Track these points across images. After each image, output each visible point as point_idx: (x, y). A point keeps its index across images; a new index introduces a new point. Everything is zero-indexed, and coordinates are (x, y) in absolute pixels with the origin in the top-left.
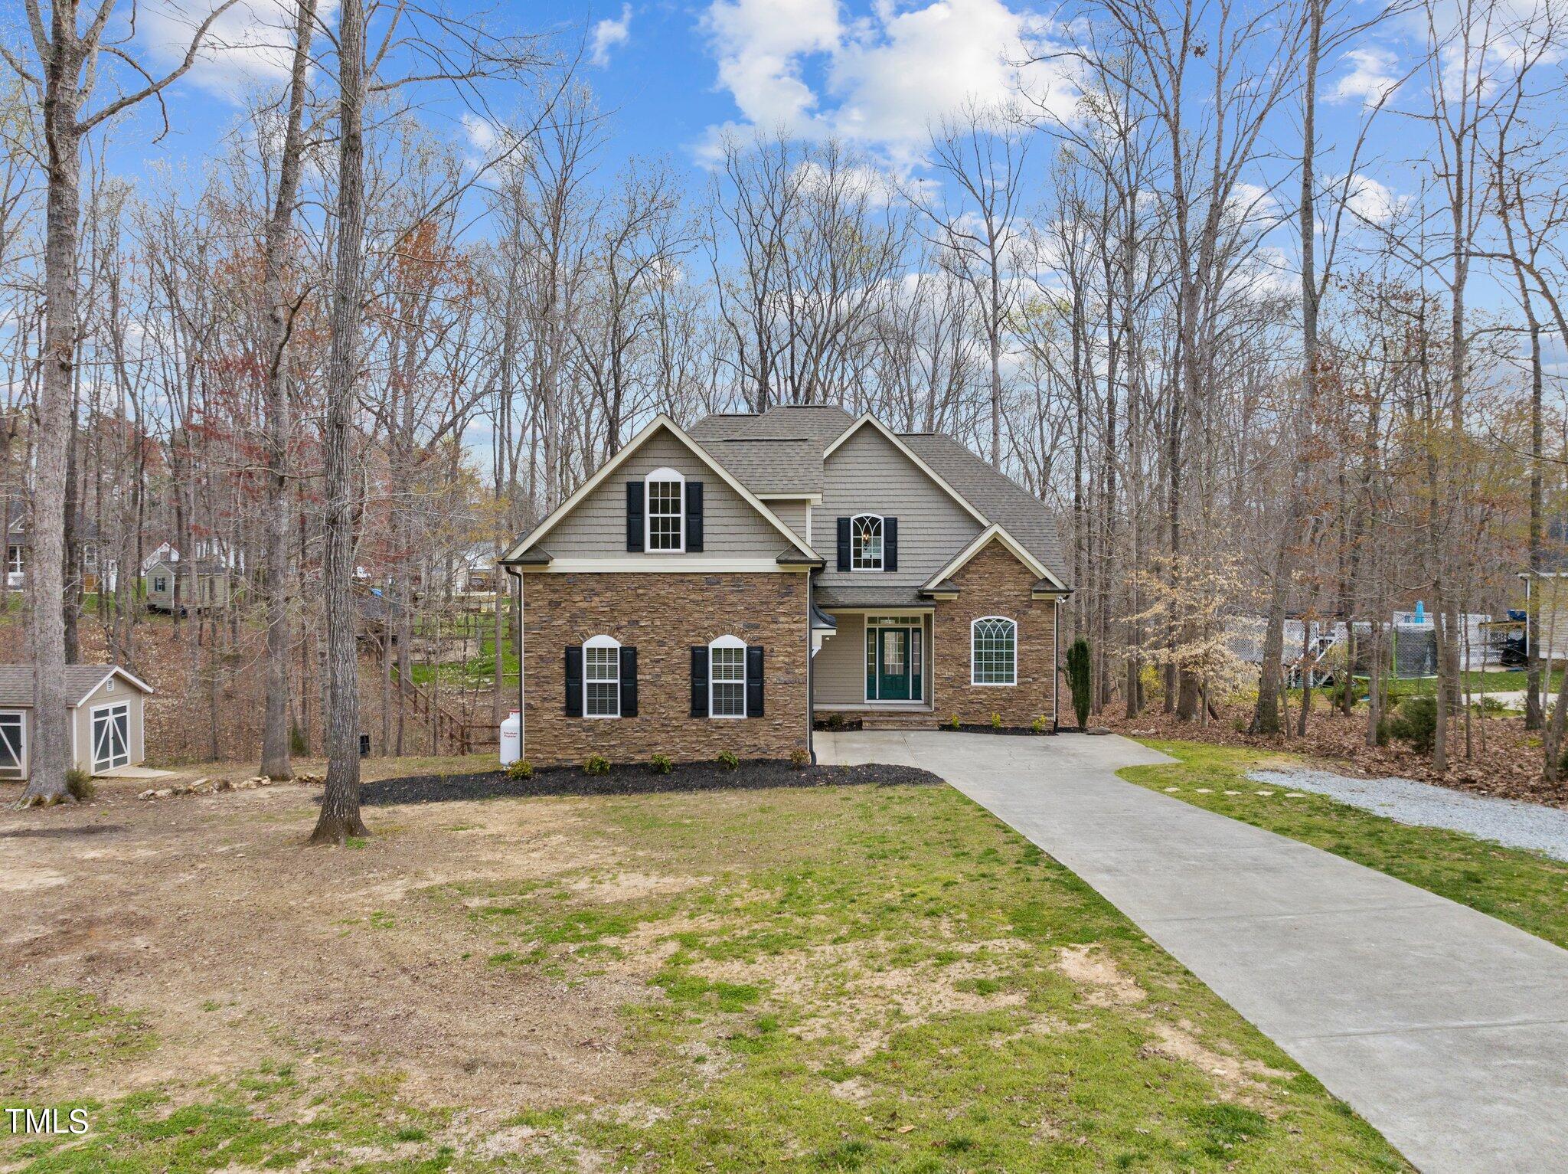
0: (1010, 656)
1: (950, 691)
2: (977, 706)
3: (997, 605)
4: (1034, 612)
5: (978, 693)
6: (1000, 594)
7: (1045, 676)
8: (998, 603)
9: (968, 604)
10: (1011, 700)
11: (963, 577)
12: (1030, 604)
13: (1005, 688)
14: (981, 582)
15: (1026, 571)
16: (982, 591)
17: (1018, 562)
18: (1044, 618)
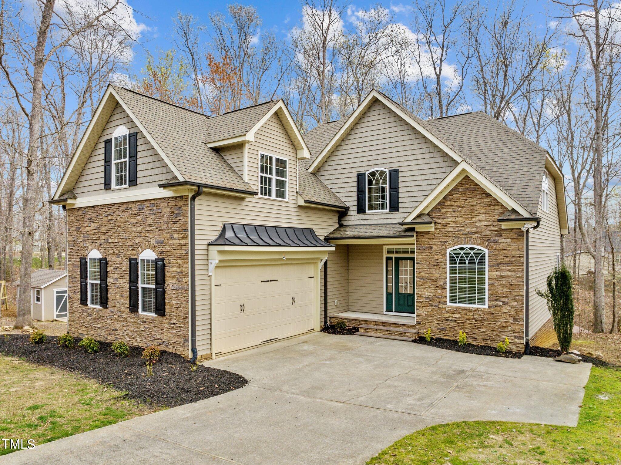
0: (481, 281)
1: (430, 309)
2: (452, 324)
3: (469, 235)
4: (504, 241)
5: (454, 312)
6: (472, 225)
7: (515, 300)
8: (470, 233)
9: (444, 235)
10: (482, 321)
11: (440, 211)
12: (500, 233)
13: (477, 310)
14: (455, 214)
15: (496, 202)
16: (455, 222)
17: (488, 195)
18: (513, 246)
